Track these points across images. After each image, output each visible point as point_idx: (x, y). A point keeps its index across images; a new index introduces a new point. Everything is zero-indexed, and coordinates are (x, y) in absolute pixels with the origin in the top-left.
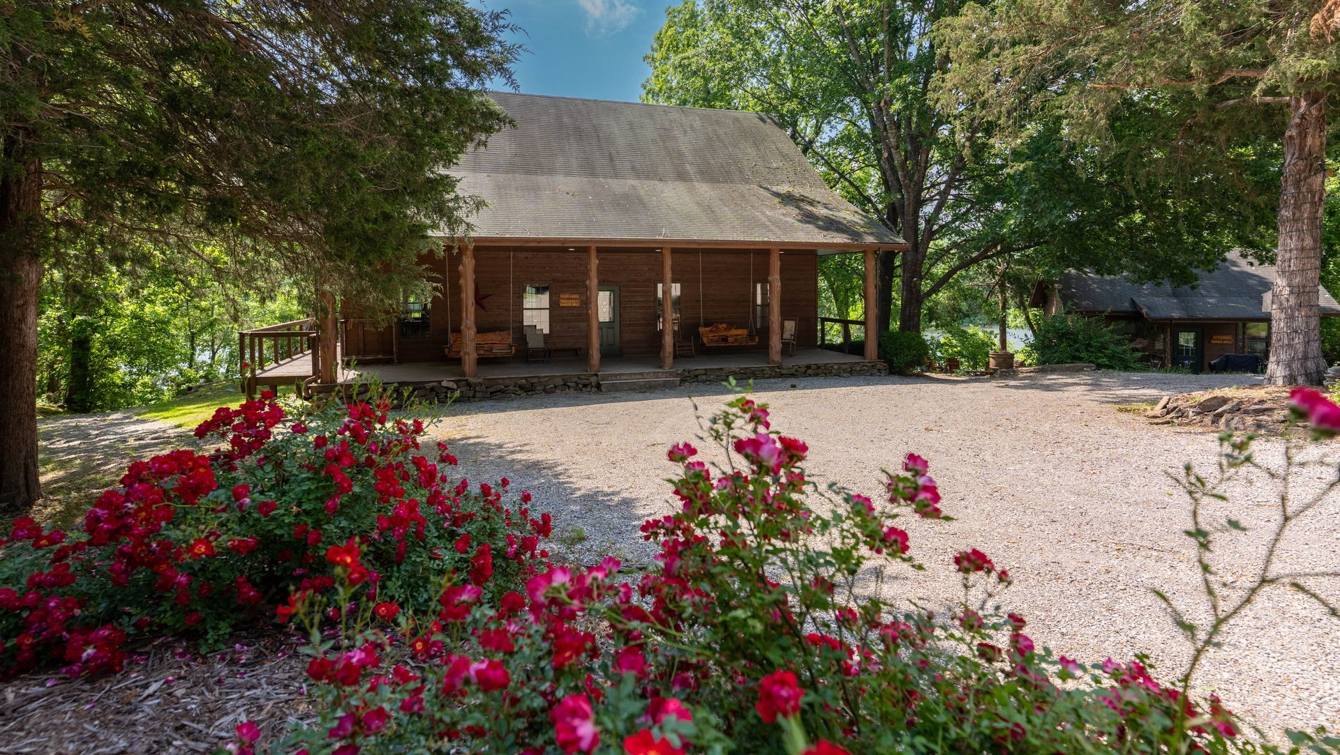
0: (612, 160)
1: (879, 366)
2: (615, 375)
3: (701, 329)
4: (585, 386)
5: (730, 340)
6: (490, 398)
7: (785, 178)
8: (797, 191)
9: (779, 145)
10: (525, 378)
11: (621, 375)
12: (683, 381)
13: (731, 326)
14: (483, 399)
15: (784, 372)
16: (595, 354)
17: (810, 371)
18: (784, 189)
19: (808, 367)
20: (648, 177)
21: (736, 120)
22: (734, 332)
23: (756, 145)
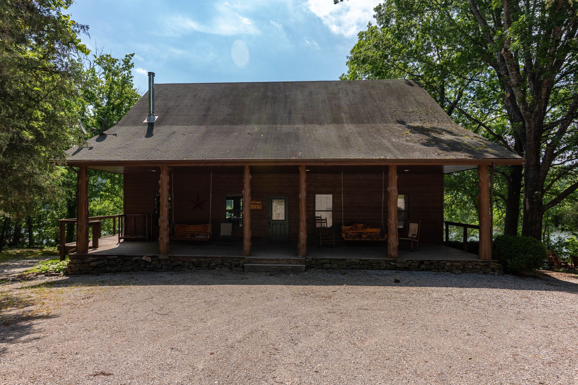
0: (290, 113)
1: (492, 266)
2: (258, 260)
3: (344, 227)
4: (236, 266)
5: (363, 236)
6: (172, 270)
7: (417, 117)
8: (427, 125)
9: (418, 97)
10: (197, 257)
11: (262, 260)
12: (308, 268)
13: (367, 226)
14: (166, 270)
15: (398, 265)
16: (247, 244)
17: (423, 266)
18: (417, 124)
19: (422, 262)
20: (311, 123)
21: (388, 85)
22: (369, 230)
23: (399, 98)
